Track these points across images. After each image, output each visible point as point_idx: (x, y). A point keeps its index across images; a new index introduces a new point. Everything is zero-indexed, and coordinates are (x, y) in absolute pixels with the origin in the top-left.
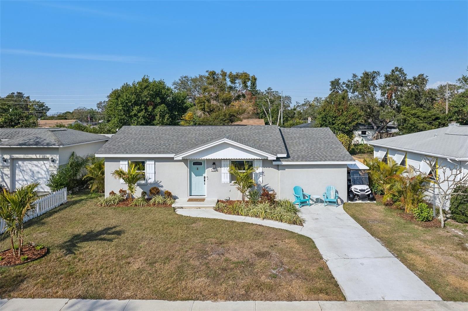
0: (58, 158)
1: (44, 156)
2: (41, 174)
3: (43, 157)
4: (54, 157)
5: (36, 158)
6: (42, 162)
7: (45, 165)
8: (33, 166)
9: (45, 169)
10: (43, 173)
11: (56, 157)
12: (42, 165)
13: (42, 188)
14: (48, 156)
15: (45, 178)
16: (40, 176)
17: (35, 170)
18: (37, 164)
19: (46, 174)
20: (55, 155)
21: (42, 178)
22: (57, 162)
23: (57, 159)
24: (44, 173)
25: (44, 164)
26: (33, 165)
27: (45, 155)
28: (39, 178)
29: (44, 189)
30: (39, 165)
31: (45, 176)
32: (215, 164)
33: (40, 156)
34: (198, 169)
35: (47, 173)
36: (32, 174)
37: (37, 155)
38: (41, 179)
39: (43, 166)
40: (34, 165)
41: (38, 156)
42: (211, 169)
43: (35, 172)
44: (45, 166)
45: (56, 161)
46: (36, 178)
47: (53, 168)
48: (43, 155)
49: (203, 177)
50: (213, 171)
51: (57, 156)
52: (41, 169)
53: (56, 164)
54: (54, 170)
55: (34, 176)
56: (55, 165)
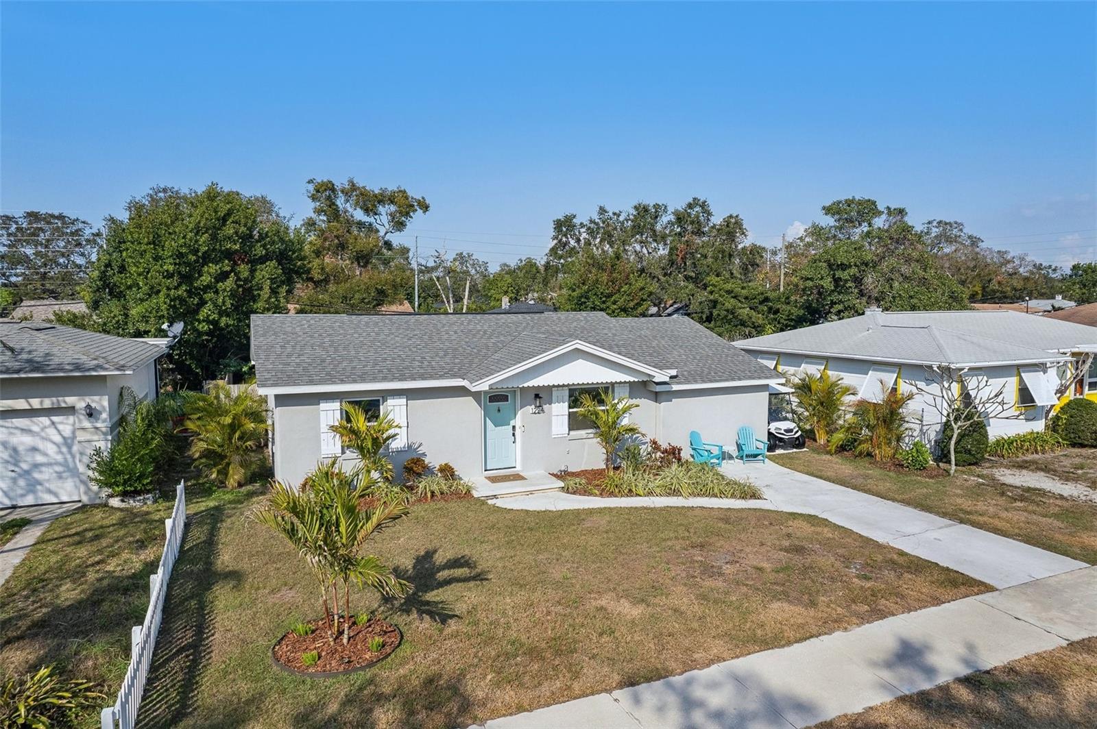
0: (106, 404)
1: (58, 400)
2: (45, 454)
3: (53, 403)
4: (93, 401)
5: (29, 408)
6: (45, 420)
7: (56, 428)
8: (11, 433)
9: (58, 439)
10: (51, 449)
11: (102, 402)
12: (45, 427)
13: (50, 491)
14: (71, 400)
15: (57, 463)
16: (39, 459)
17: (22, 443)
18: (28, 426)
19: (61, 452)
20: (96, 398)
21: (49, 464)
22: (104, 415)
23: (104, 407)
24: (55, 448)
25: (53, 423)
26: (12, 430)
27: (60, 399)
28: (36, 466)
29: (56, 495)
30: (35, 428)
31: (59, 458)
32: (540, 397)
33: (41, 403)
34: (499, 410)
35: (64, 450)
36: (11, 456)
37: (30, 400)
38: (44, 469)
39: (51, 432)
40: (17, 428)
41: (35, 403)
42: (531, 409)
43: (21, 448)
44: (58, 431)
45: (100, 413)
46: (25, 466)
47: (92, 433)
48: (54, 399)
49: (510, 427)
50: (535, 413)
51: (100, 400)
52: (43, 438)
53: (100, 421)
54: (96, 438)
55: (20, 461)
56: (98, 425)
